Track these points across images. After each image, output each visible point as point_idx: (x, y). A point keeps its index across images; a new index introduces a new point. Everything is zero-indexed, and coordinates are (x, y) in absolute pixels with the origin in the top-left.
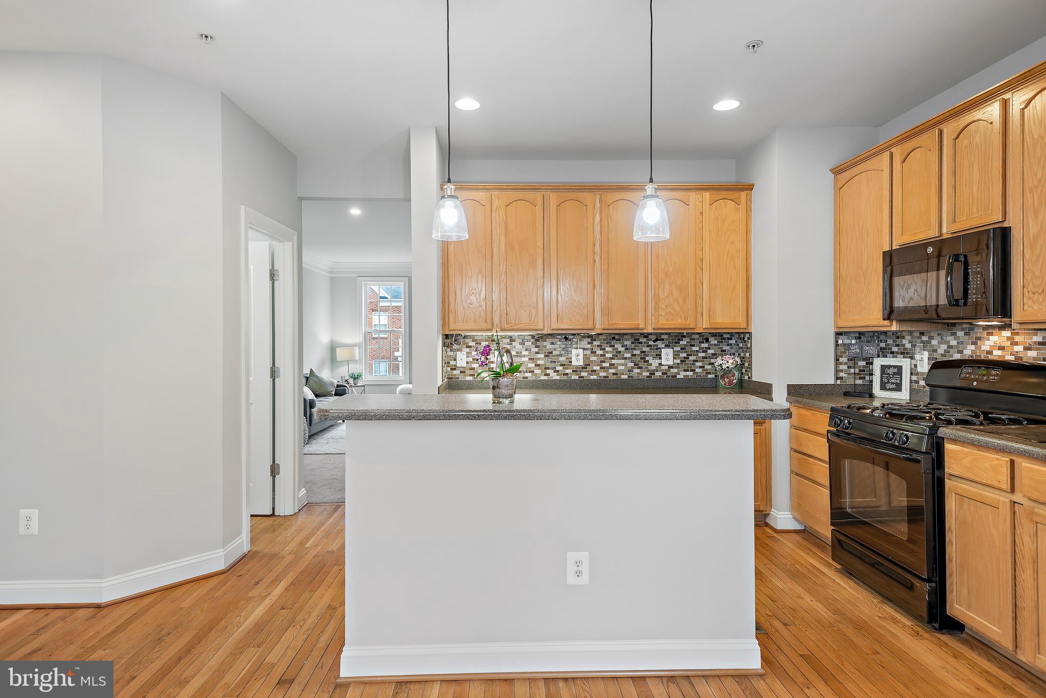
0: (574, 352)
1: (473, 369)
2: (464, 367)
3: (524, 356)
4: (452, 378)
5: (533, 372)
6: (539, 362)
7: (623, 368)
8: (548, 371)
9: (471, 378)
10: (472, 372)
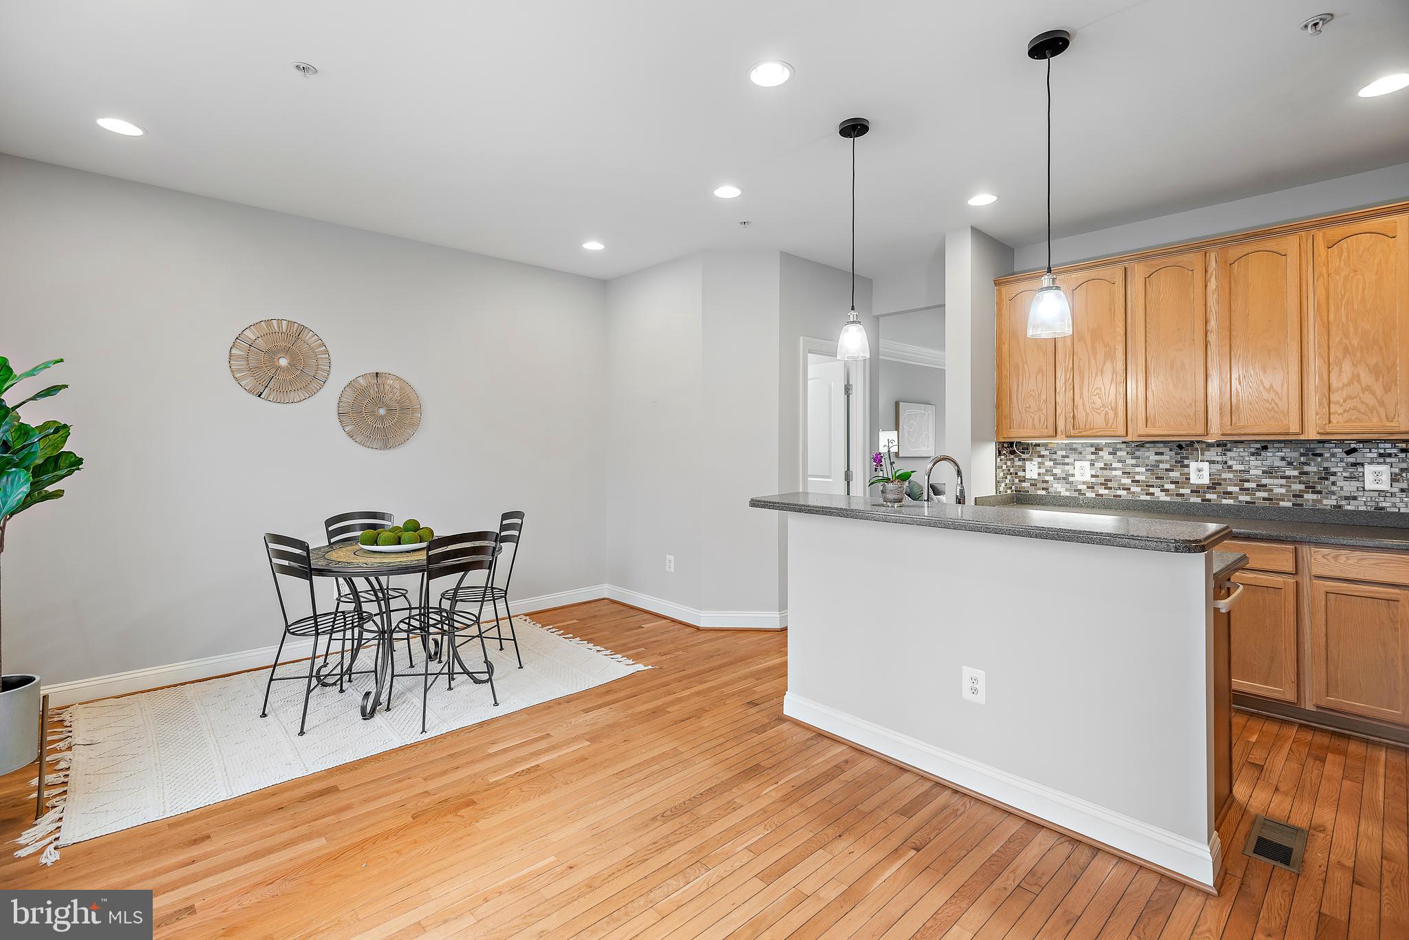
0: (1193, 465)
1: (1047, 482)
2: (1035, 480)
3: (1115, 469)
4: (1020, 491)
5: (1129, 489)
6: (1137, 478)
7: (1283, 491)
8: (1152, 490)
9: (1044, 493)
10: (1044, 485)
